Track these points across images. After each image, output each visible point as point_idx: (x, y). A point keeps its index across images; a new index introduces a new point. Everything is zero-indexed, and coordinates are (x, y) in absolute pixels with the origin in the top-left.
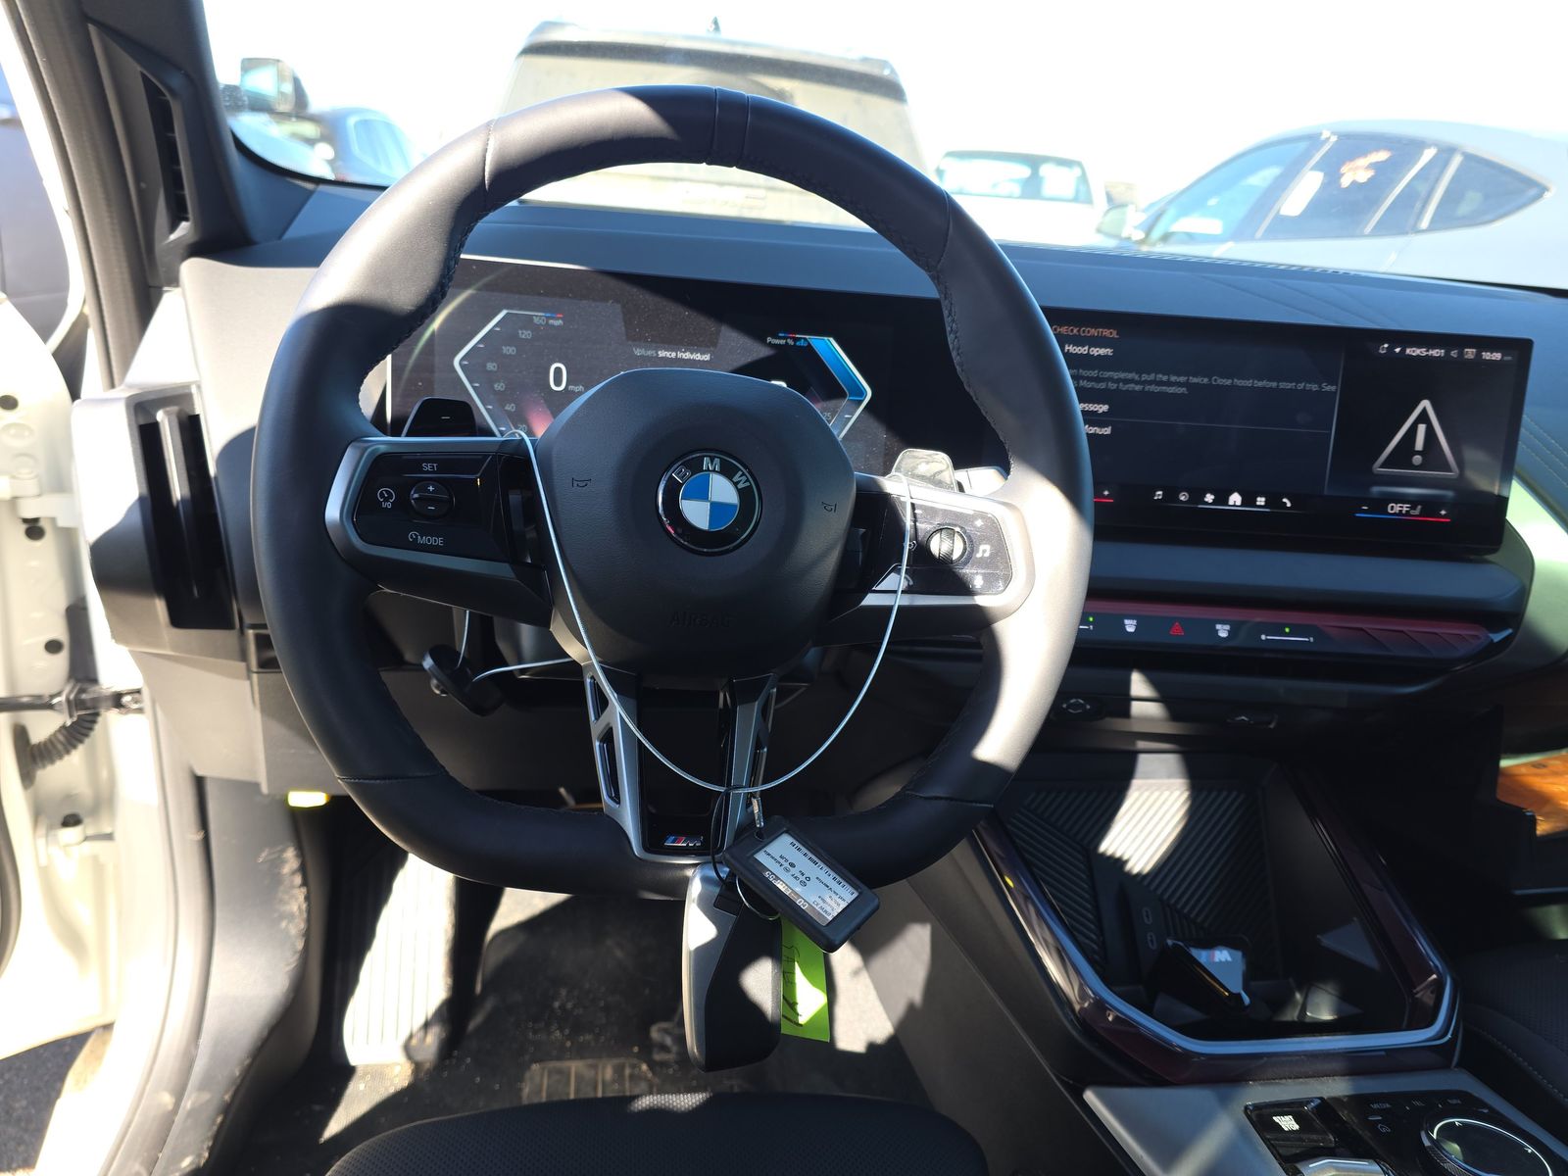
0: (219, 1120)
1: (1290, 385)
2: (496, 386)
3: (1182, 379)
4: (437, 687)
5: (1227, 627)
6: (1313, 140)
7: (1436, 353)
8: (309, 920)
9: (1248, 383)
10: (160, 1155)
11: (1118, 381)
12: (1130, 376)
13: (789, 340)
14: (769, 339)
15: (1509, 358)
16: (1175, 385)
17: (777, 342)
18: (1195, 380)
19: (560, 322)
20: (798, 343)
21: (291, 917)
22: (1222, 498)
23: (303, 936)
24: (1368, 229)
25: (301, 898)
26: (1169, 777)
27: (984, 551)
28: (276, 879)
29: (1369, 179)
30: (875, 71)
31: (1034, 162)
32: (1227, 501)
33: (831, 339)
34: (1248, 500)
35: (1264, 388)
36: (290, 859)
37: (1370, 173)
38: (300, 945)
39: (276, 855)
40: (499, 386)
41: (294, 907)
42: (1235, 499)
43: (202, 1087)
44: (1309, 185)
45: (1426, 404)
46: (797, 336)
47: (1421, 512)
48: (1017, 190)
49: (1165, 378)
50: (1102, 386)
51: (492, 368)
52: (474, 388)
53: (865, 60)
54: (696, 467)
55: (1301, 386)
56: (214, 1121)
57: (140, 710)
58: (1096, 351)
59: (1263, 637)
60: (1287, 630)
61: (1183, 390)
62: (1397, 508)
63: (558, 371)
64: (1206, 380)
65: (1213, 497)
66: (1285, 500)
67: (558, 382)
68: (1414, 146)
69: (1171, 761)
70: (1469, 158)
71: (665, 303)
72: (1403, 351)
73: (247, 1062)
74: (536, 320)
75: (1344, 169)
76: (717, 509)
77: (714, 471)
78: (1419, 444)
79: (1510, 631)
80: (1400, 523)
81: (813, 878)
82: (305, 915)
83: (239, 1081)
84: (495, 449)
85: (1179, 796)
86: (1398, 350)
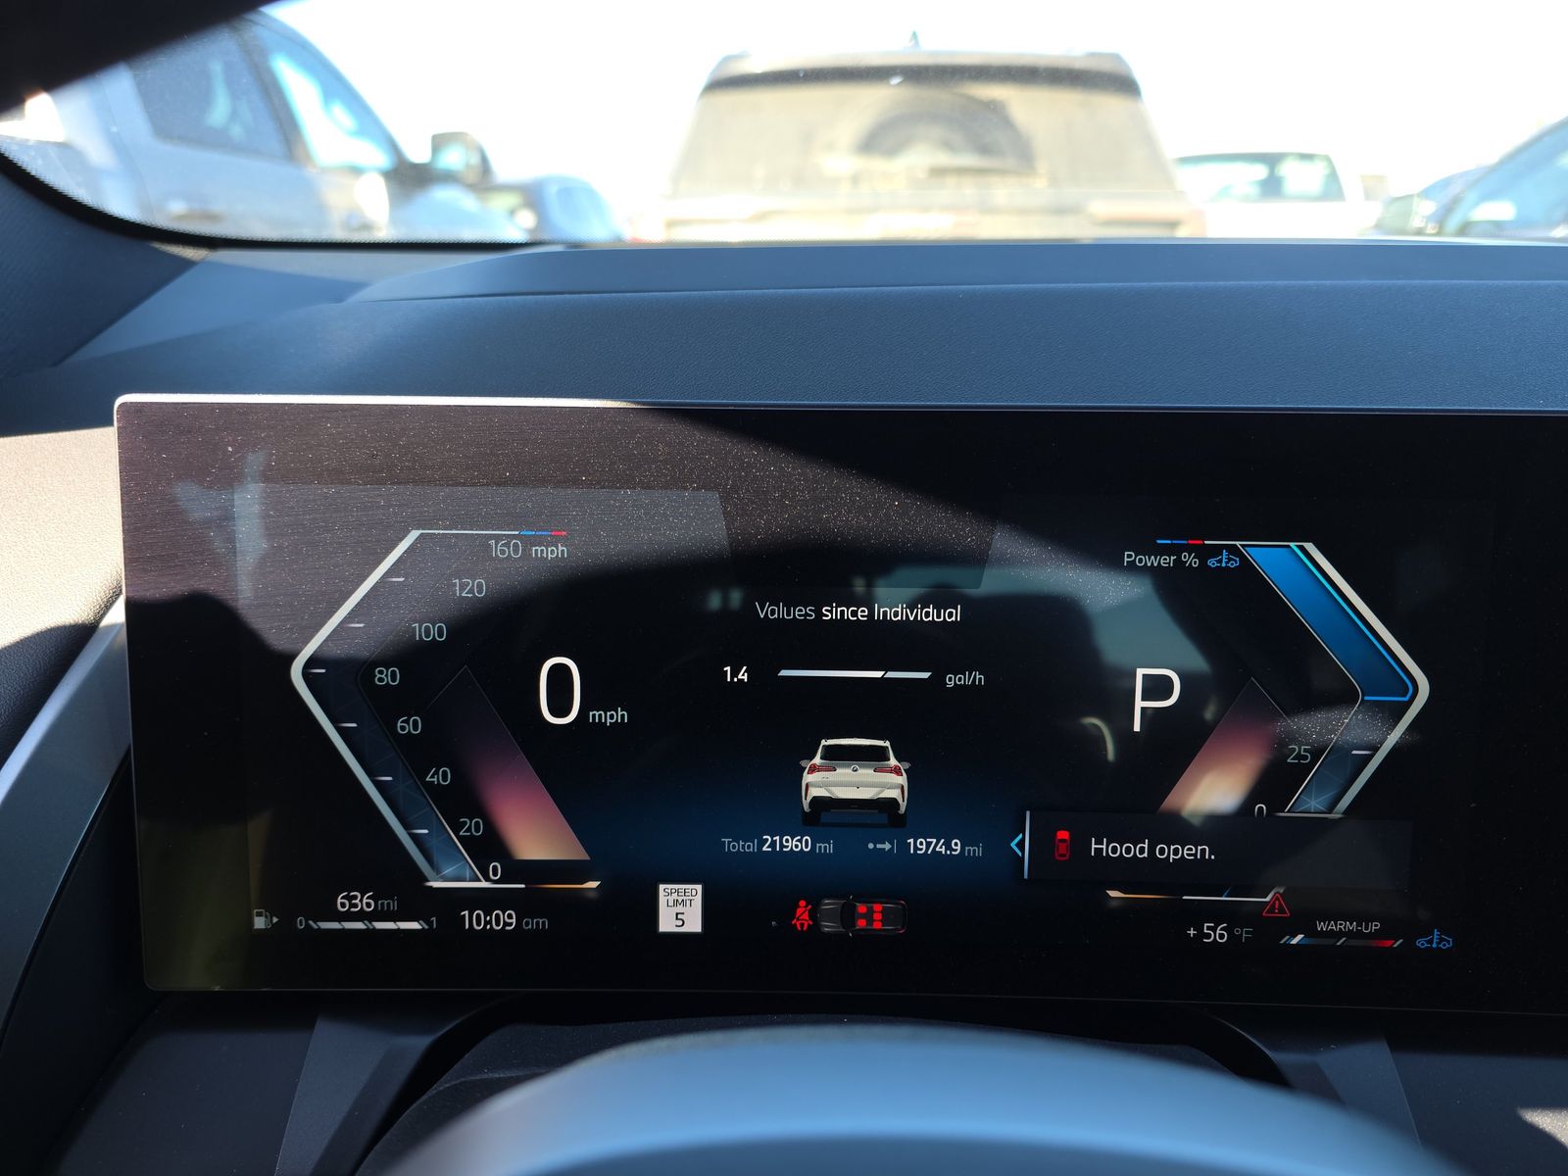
2: (399, 725)
13: (1185, 556)
14: (1128, 556)
17: (1151, 561)
20: (1212, 563)
30: (1106, 66)
33: (1310, 547)
40: (408, 726)
46: (1211, 543)
48: (1255, 191)
52: (342, 732)
63: (560, 675)
67: (560, 706)
74: (497, 550)
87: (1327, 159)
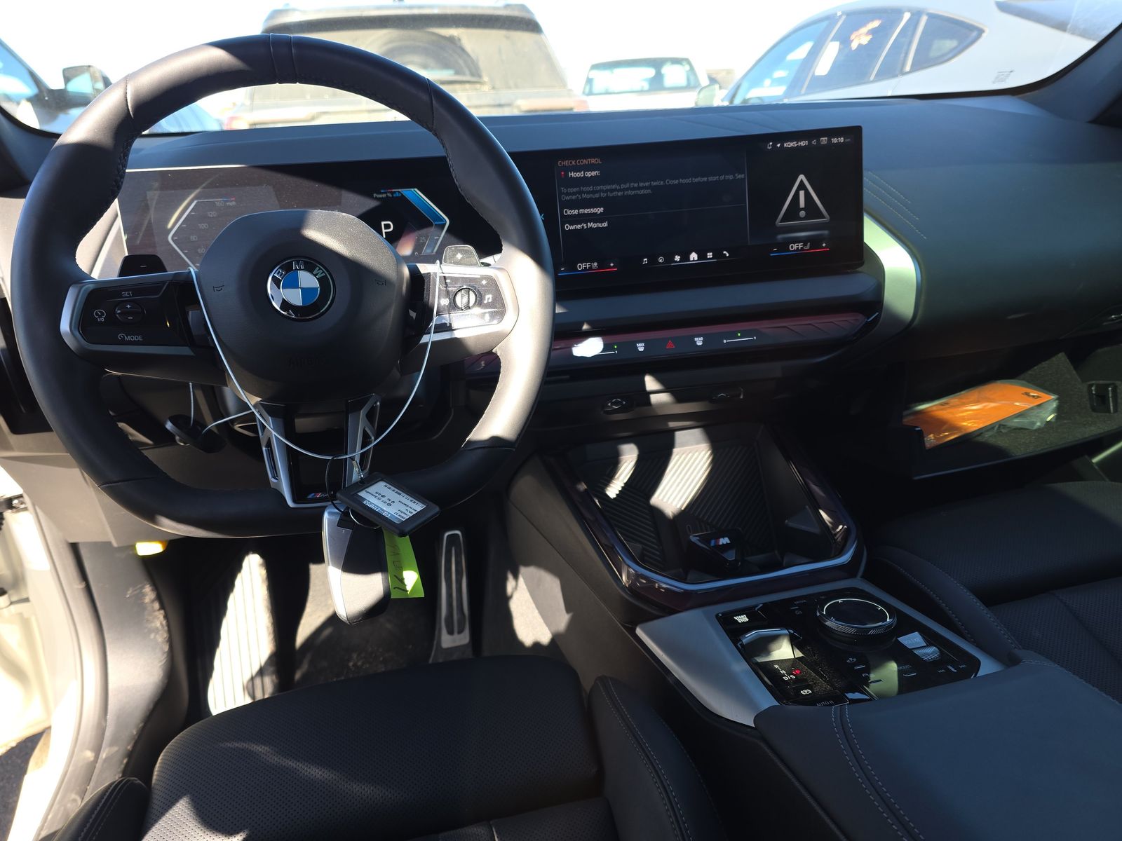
0: (125, 761)
1: (715, 178)
2: (199, 250)
3: (647, 184)
4: (181, 441)
5: (702, 339)
6: (830, 19)
7: (803, 143)
8: (169, 631)
9: (689, 181)
10: (88, 787)
11: (607, 191)
12: (614, 187)
13: (388, 194)
14: (375, 195)
15: (849, 140)
16: (642, 188)
17: (380, 196)
18: (655, 184)
19: (234, 203)
20: (394, 195)
21: (156, 630)
22: (685, 257)
23: (167, 642)
24: (872, 78)
25: (161, 617)
26: (697, 444)
27: (489, 299)
28: (142, 607)
29: (869, 41)
30: (516, 13)
31: (657, 64)
32: (689, 258)
33: (416, 190)
34: (702, 256)
35: (699, 183)
36: (149, 593)
37: (869, 38)
38: (166, 648)
39: (138, 591)
40: (201, 251)
41: (158, 625)
42: (694, 256)
43: (111, 745)
44: (831, 51)
45: (802, 177)
46: (393, 190)
47: (810, 246)
48: (646, 86)
49: (636, 185)
50: (597, 196)
51: (194, 239)
52: (184, 253)
53: (507, 6)
54: (288, 268)
55: (722, 178)
56: (122, 762)
57: (26, 509)
58: (589, 174)
59: (725, 341)
60: (739, 335)
61: (648, 191)
62: (795, 247)
64: (662, 183)
65: (679, 257)
66: (725, 252)
68: (896, 13)
69: (697, 433)
70: (933, 17)
71: (301, 181)
72: (782, 145)
73: (141, 725)
74: (218, 204)
75: (853, 37)
76: (306, 292)
77: (300, 269)
78: (802, 204)
79: (877, 314)
80: (799, 255)
81: (396, 501)
82: (166, 628)
83: (136, 737)
84: (170, 278)
85: (705, 454)
86: (779, 145)
87: (688, 61)
